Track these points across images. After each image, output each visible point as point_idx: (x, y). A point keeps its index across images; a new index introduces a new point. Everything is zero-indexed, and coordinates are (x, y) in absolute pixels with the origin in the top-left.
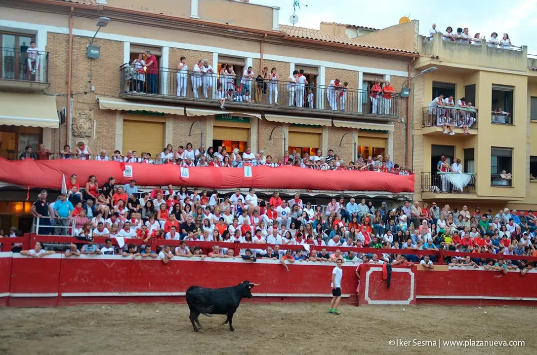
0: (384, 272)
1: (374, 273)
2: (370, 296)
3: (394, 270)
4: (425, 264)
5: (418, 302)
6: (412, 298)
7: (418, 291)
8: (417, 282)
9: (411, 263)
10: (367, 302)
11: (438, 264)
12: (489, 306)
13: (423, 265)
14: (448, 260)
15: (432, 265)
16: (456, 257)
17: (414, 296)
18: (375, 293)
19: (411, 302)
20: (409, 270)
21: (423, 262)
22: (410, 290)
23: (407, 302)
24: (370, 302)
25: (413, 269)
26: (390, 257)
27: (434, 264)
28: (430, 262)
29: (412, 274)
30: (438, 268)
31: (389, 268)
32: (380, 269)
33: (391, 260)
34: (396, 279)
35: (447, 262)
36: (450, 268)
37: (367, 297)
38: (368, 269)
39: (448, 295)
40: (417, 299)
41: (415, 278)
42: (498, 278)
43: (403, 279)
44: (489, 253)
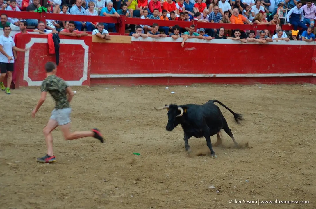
0: (50, 44)
1: (36, 45)
2: (31, 75)
3: (63, 41)
4: (100, 34)
5: (92, 82)
6: (85, 77)
7: (93, 68)
8: (91, 57)
9: (84, 33)
10: (26, 84)
11: (119, 35)
12: (178, 85)
14: (131, 29)
15: (108, 35)
16: (141, 25)
17: (88, 76)
18: (37, 72)
19: (84, 83)
20: (81, 42)
22: (83, 67)
23: (79, 83)
24: (31, 83)
25: (88, 40)
26: (58, 25)
27: (110, 34)
28: (105, 31)
29: (86, 48)
30: (116, 39)
31: (56, 38)
32: (45, 41)
33: (58, 28)
34: (65, 54)
35: (130, 31)
36: (133, 39)
37: (26, 76)
38: (28, 41)
39: (129, 74)
40: (92, 79)
41: (89, 52)
42: (189, 51)
43: (73, 53)
44: (181, 19)
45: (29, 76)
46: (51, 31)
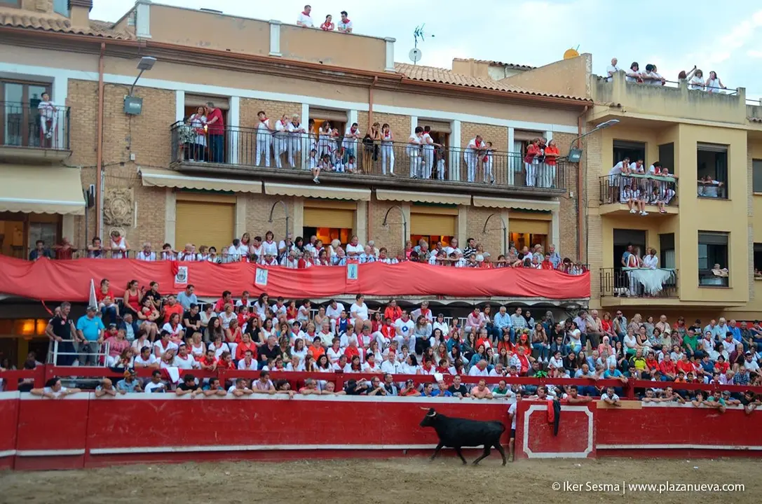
0: (549, 411)
1: (535, 413)
2: (531, 446)
3: (563, 408)
4: (609, 400)
5: (599, 454)
6: (590, 448)
7: (598, 439)
8: (596, 425)
9: (588, 398)
10: (526, 456)
11: (627, 399)
12: (701, 458)
13: (605, 401)
14: (640, 392)
15: (618, 401)
16: (653, 389)
17: (594, 446)
18: (537, 442)
19: (590, 455)
20: (585, 409)
21: (605, 396)
22: (587, 437)
23: (584, 455)
24: (531, 455)
25: (592, 407)
26: (558, 390)
27: (620, 399)
28: (616, 396)
29: (590, 415)
30: (627, 405)
31: (556, 405)
32: (544, 408)
33: (559, 394)
34: (567, 421)
35: (640, 395)
36: (643, 404)
37: (526, 448)
38: (527, 409)
39: (641, 444)
40: (597, 450)
41: (594, 420)
42: (712, 418)
43: (576, 421)
44: (699, 382)
45: (528, 447)
46: (552, 397)
